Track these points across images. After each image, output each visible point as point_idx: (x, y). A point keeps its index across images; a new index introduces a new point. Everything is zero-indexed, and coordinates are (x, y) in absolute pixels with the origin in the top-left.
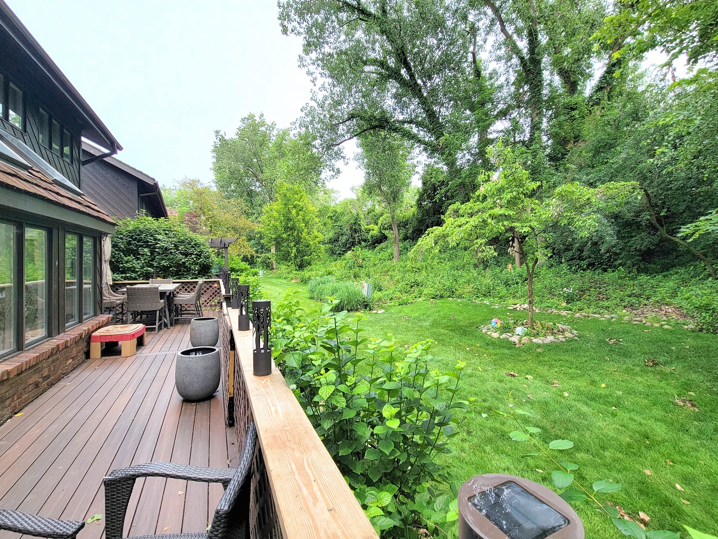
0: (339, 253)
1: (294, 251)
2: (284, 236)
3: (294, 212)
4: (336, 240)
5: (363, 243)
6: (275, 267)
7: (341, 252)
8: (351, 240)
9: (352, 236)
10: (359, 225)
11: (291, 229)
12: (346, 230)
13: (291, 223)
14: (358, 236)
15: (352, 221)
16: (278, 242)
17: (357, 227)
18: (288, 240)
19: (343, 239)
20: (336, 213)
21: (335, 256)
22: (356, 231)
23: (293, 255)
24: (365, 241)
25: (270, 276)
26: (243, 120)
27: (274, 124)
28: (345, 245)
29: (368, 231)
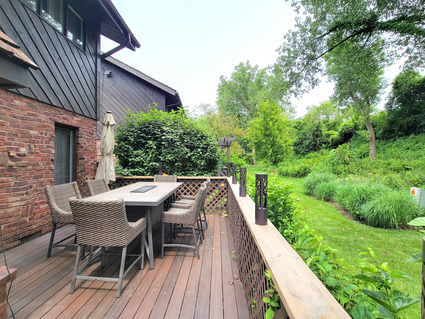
0: (303, 153)
1: (271, 151)
2: (264, 141)
3: (271, 123)
4: (301, 143)
5: (324, 145)
6: (255, 162)
7: (305, 152)
8: (313, 143)
9: (314, 140)
10: (321, 131)
11: (268, 136)
12: (310, 135)
13: (269, 131)
14: (320, 140)
15: (315, 129)
16: (258, 146)
17: (319, 133)
18: (266, 143)
19: (307, 142)
20: (300, 123)
21: (299, 155)
22: (317, 136)
23: (269, 154)
24: (325, 143)
25: (252, 168)
26: (236, 68)
27: (257, 67)
28: (307, 147)
29: (328, 136)
